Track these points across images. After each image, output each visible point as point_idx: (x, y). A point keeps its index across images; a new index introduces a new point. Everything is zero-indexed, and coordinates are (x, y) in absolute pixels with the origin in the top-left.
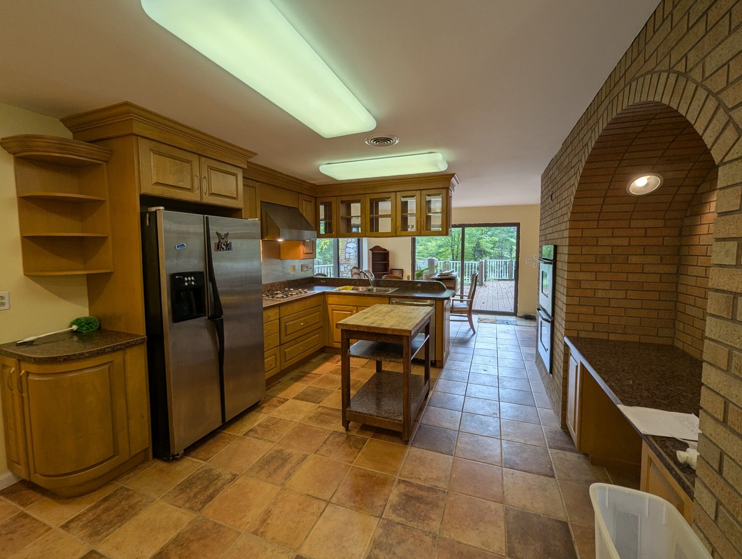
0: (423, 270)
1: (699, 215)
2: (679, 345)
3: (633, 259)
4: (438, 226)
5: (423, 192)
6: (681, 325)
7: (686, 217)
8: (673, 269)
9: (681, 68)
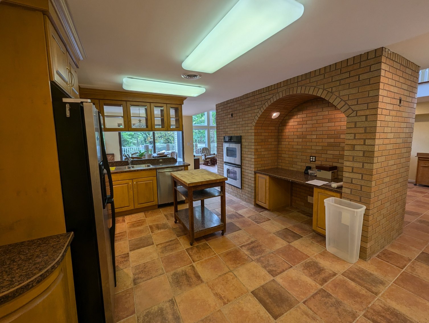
0: (143, 153)
1: (285, 126)
2: (280, 167)
3: (270, 140)
4: (159, 125)
5: (168, 105)
6: (280, 161)
7: (279, 126)
8: (276, 143)
9: (330, 90)
